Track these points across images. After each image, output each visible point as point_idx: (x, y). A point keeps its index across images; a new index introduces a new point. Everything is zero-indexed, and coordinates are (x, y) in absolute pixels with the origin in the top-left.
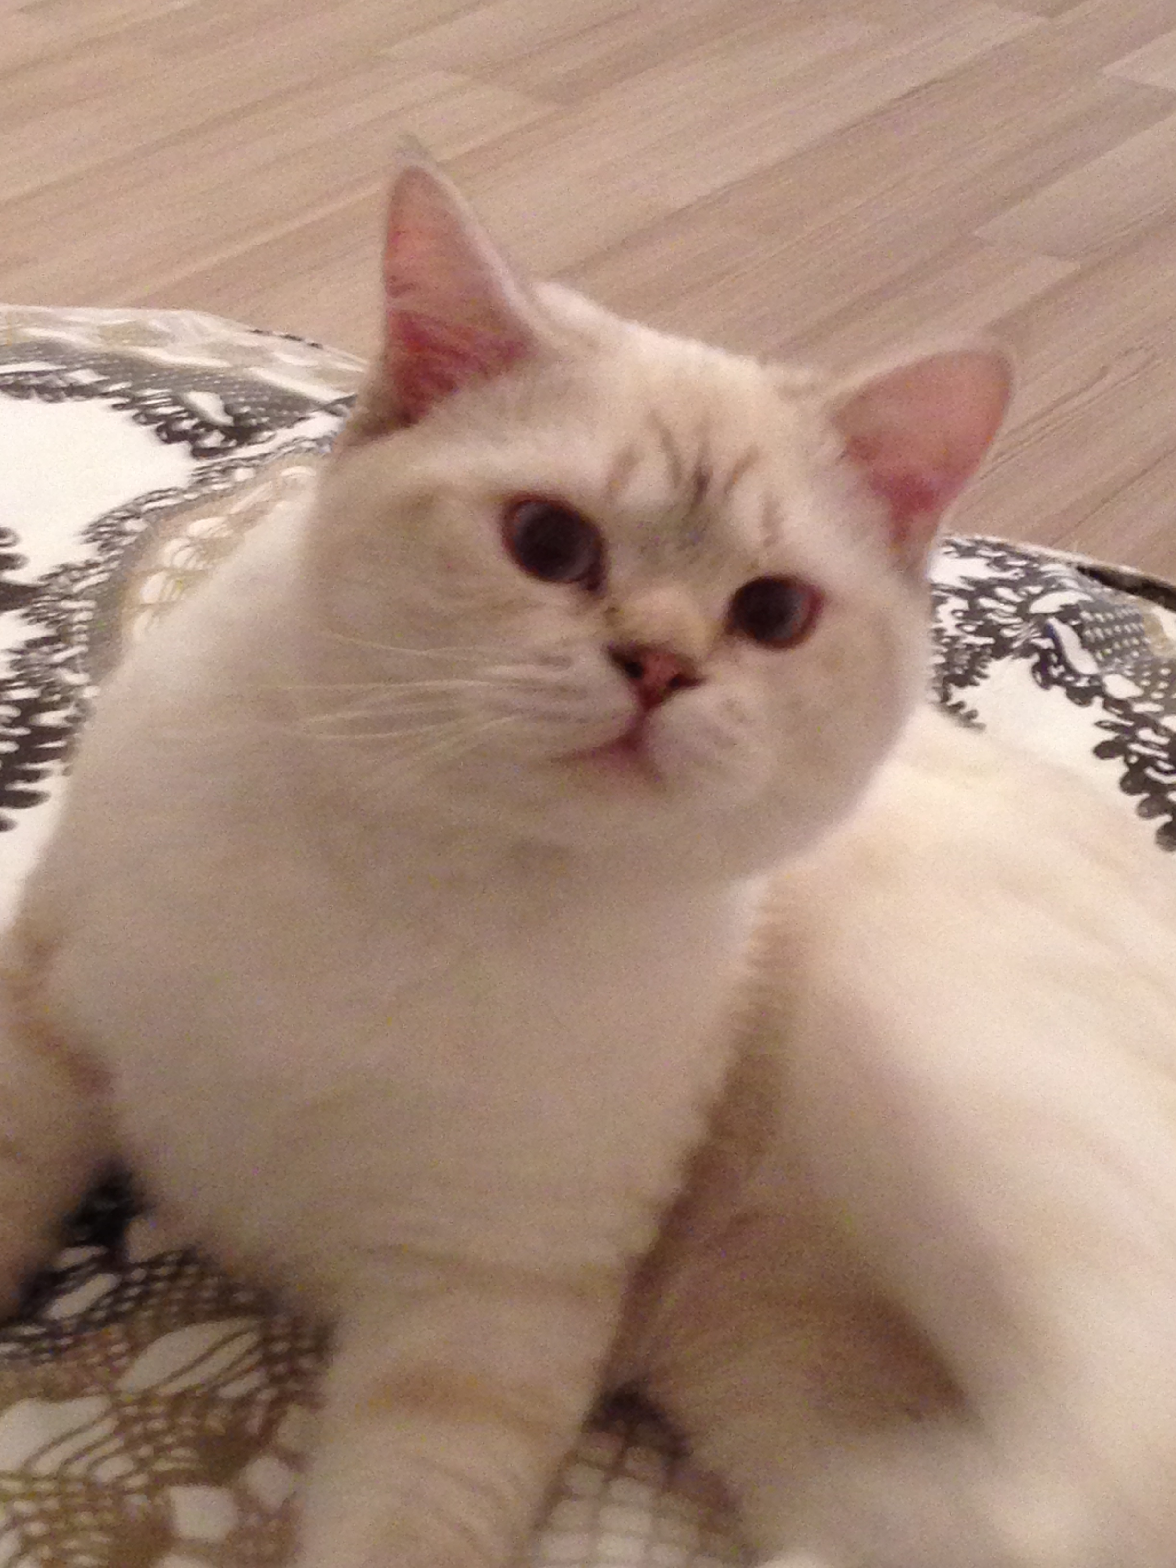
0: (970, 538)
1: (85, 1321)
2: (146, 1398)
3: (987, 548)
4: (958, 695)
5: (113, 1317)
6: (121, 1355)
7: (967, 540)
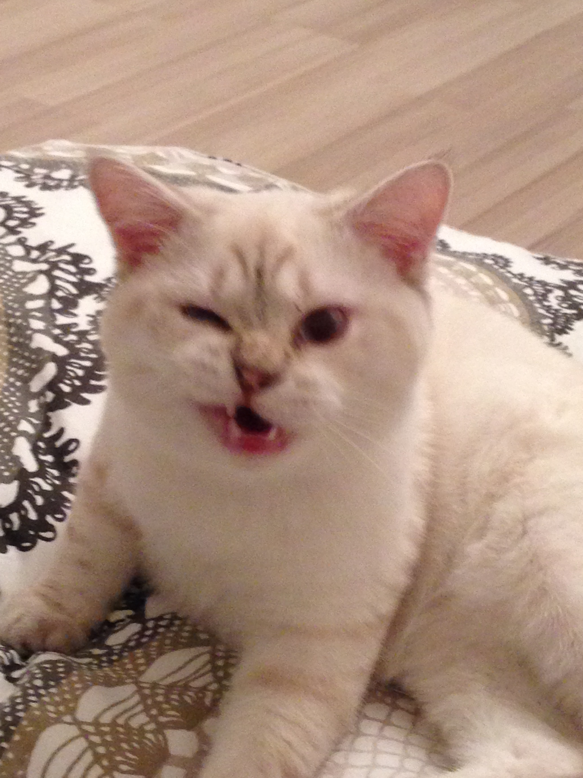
0: (564, 260)
1: (125, 646)
2: (154, 686)
3: (573, 265)
4: (559, 338)
5: (139, 645)
6: (141, 665)
7: (563, 261)
